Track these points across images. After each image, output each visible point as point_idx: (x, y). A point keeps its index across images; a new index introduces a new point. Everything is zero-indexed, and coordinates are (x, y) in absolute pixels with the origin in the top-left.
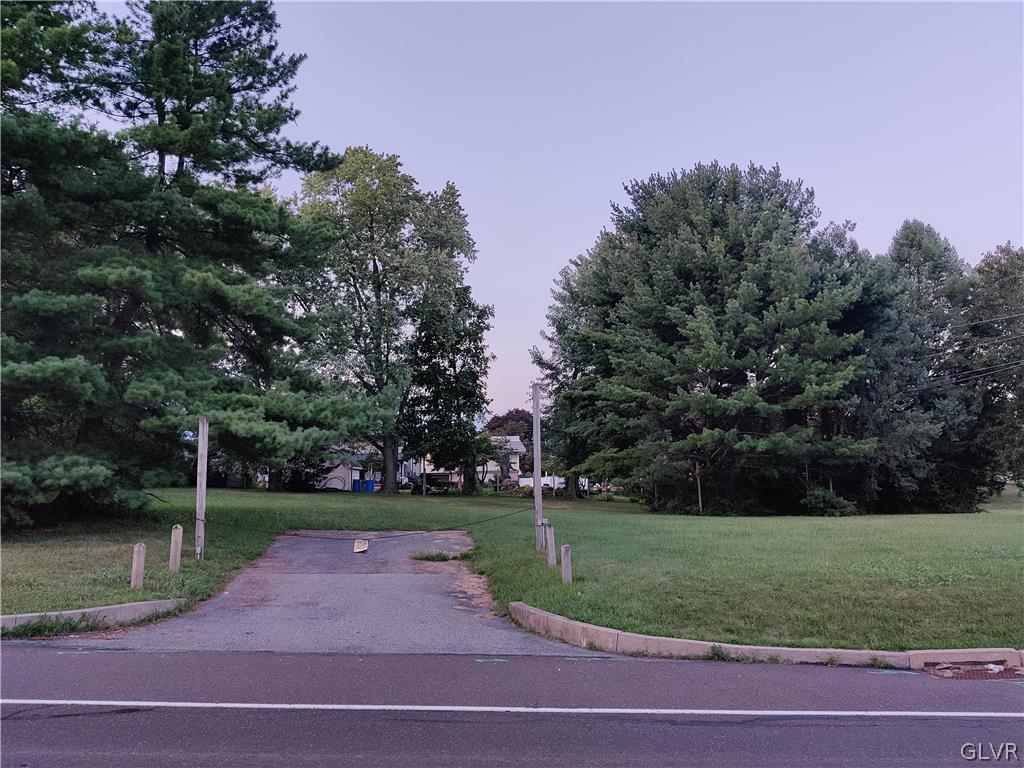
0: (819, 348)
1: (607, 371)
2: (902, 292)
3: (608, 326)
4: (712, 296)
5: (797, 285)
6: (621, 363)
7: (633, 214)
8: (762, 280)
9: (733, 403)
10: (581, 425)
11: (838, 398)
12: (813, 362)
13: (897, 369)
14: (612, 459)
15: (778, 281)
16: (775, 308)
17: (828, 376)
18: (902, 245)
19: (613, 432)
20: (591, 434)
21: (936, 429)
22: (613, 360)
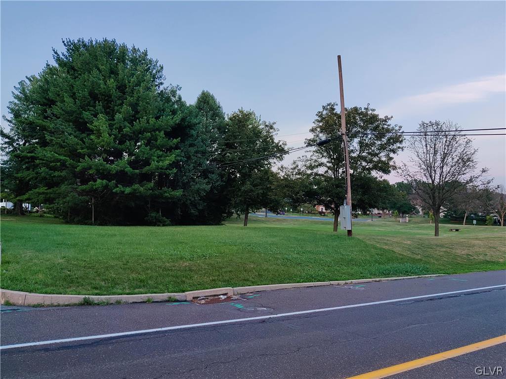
0: (159, 144)
1: (44, 143)
2: (199, 123)
3: (46, 118)
4: (108, 110)
5: (151, 112)
6: (53, 140)
7: (67, 58)
8: (134, 106)
9: (114, 168)
10: (26, 173)
11: (166, 169)
12: (156, 151)
13: (194, 159)
14: (43, 193)
15: (142, 108)
16: (140, 121)
17: (162, 158)
18: (201, 102)
19: (45, 178)
20: (32, 178)
21: (208, 187)
22: (48, 137)
